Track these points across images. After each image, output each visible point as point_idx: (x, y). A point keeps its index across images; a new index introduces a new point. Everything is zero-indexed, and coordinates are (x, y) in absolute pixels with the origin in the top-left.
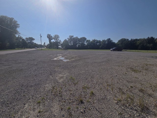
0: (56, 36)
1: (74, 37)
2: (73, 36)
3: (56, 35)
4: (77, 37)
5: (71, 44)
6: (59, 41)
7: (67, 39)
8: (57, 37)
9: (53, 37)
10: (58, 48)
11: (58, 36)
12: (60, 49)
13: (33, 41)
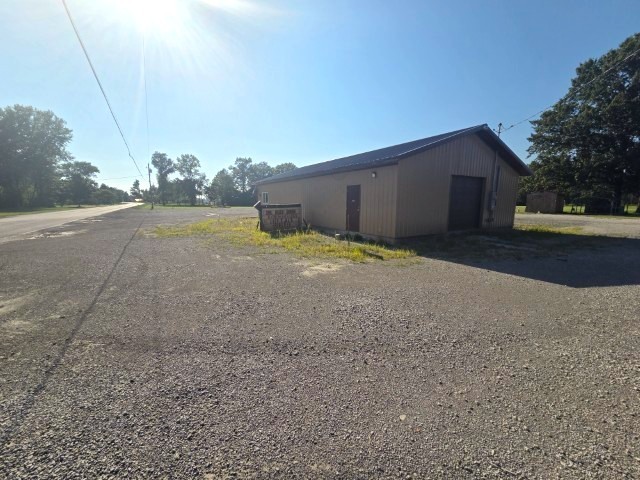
0: (185, 158)
1: (253, 163)
2: (250, 160)
3: (187, 156)
4: (265, 164)
5: (244, 188)
6: (197, 177)
7: (230, 169)
8: (188, 163)
9: (176, 162)
10: (193, 203)
11: (194, 159)
12: (202, 204)
13: (92, 178)
